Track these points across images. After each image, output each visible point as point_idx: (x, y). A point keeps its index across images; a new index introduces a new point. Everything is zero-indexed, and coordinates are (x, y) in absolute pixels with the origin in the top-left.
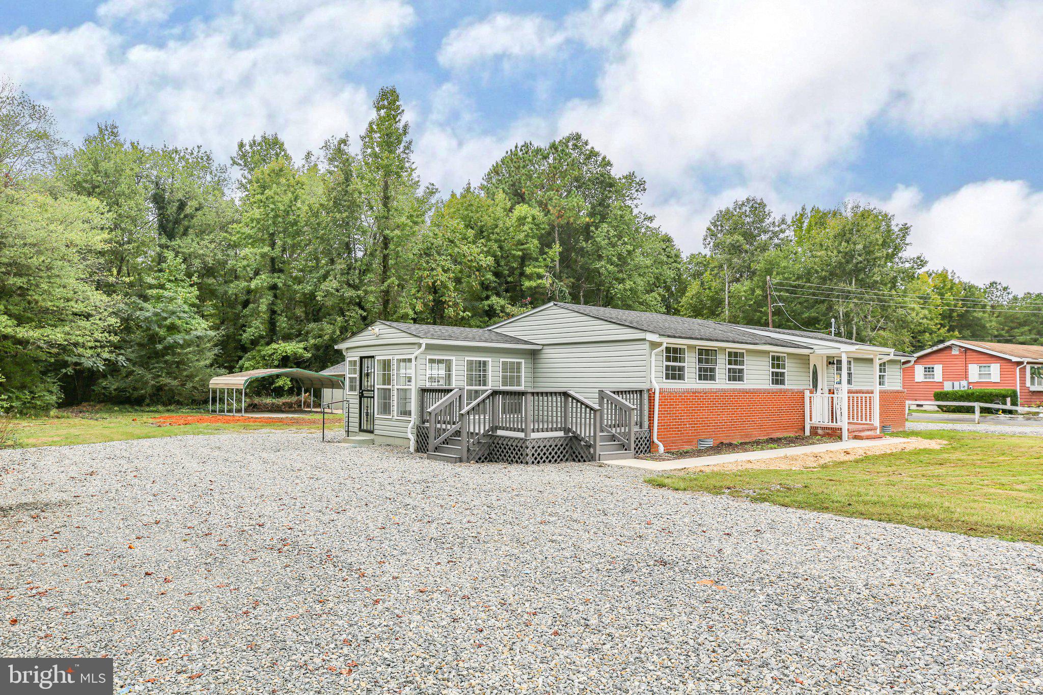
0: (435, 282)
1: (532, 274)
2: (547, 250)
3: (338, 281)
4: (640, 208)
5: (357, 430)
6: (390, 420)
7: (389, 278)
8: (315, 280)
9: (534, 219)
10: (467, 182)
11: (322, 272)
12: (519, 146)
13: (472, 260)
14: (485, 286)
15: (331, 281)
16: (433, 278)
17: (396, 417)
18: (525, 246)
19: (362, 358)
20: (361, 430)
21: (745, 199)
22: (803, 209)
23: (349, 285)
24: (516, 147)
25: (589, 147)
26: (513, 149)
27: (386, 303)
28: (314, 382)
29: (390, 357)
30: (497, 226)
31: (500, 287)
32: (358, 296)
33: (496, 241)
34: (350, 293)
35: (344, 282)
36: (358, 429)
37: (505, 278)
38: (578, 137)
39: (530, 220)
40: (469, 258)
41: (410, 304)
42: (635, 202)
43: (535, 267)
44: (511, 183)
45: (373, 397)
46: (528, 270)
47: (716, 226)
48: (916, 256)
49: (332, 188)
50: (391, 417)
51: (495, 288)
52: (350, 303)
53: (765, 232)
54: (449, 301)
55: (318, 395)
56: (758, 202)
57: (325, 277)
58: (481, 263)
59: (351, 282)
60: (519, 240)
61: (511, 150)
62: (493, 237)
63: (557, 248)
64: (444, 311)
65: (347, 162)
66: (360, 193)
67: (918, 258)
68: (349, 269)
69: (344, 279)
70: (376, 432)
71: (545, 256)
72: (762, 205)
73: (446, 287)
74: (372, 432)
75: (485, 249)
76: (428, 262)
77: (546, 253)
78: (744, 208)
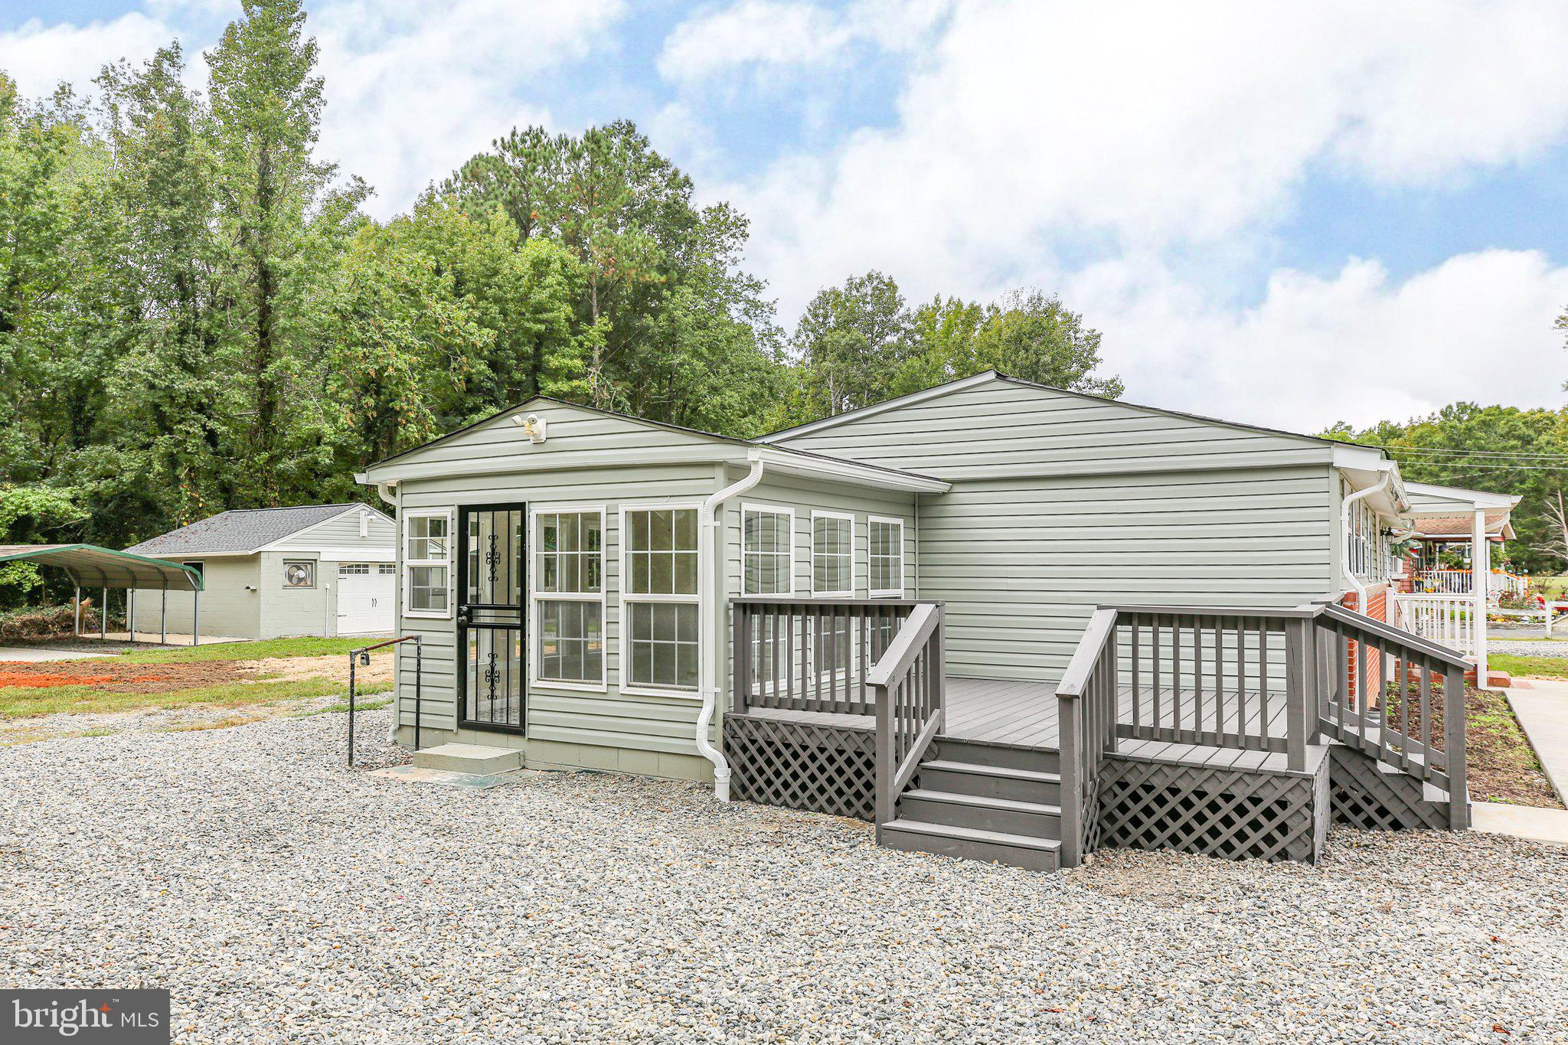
0: (383, 369)
1: (557, 369)
2: (584, 326)
3: (159, 355)
4: (741, 266)
5: (452, 722)
6: (602, 696)
7: (280, 356)
8: (99, 352)
9: (564, 266)
10: (427, 186)
11: (115, 335)
12: (519, 132)
13: (453, 332)
14: (472, 386)
15: (143, 354)
16: (377, 362)
17: (623, 689)
18: (550, 315)
19: (464, 511)
20: (463, 723)
21: (865, 276)
22: (937, 300)
23: (186, 367)
24: (514, 134)
25: (647, 151)
26: (508, 138)
27: (267, 409)
28: (109, 575)
29: (600, 508)
30: (496, 273)
31: (500, 389)
32: (207, 392)
33: (497, 300)
34: (186, 384)
35: (172, 357)
36: (454, 720)
37: (509, 373)
38: (630, 128)
39: (557, 266)
40: (447, 328)
41: (326, 413)
42: (731, 254)
43: (564, 356)
44: (509, 198)
45: (522, 627)
46: (553, 361)
47: (816, 316)
48: (1109, 379)
49: (147, 152)
50: (603, 689)
51: (490, 391)
52: (185, 405)
53: (896, 329)
54: (409, 411)
55: (119, 602)
56: (886, 280)
57: (122, 347)
58: (472, 339)
59: (190, 360)
60: (540, 303)
61: (502, 140)
62: (490, 292)
63: (602, 324)
64: (396, 431)
65: (178, 101)
66: (214, 169)
67: (1113, 381)
68: (184, 332)
69: (173, 351)
70: (532, 731)
71: (580, 337)
72: (892, 286)
73: (401, 382)
74: (519, 731)
75: (477, 314)
76: (363, 330)
77: (582, 332)
78: (863, 290)
